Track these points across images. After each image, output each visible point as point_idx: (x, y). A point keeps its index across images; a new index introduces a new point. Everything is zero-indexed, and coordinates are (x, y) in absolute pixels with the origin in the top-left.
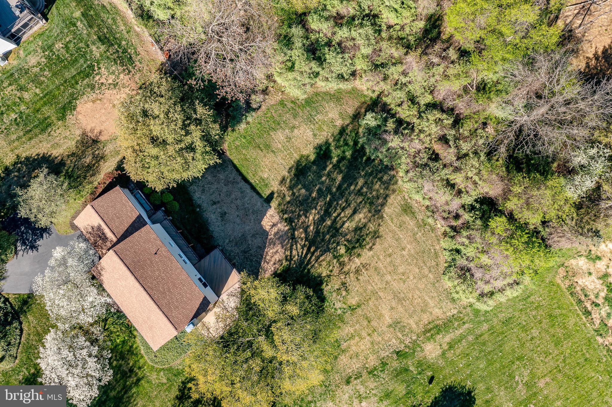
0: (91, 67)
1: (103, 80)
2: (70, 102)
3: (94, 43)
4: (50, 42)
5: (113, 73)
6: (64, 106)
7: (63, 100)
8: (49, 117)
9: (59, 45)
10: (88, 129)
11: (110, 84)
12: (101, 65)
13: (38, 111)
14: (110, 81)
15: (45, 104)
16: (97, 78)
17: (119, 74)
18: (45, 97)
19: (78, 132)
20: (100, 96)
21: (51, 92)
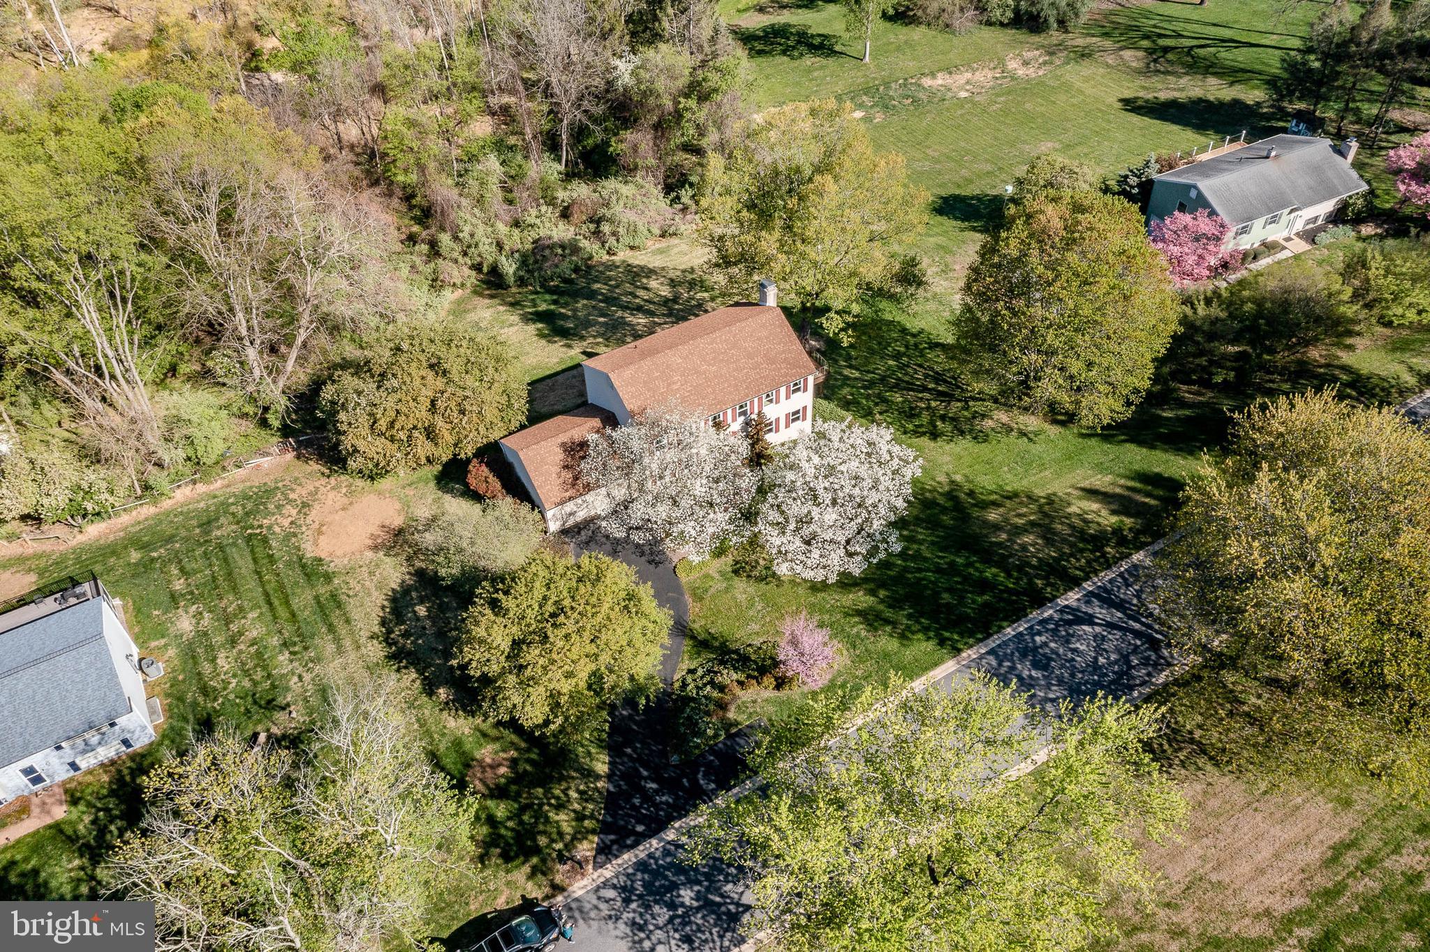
0: (249, 538)
1: (286, 523)
2: (303, 566)
3: (208, 533)
4: (166, 599)
5: (279, 507)
6: (306, 575)
7: (292, 576)
8: (317, 598)
9: (179, 585)
10: (370, 542)
11: (300, 512)
12: (256, 523)
13: (294, 615)
14: (294, 512)
15: (287, 603)
16: (277, 529)
17: (286, 499)
18: (270, 603)
19: (369, 554)
20: (316, 526)
21: (267, 594)
